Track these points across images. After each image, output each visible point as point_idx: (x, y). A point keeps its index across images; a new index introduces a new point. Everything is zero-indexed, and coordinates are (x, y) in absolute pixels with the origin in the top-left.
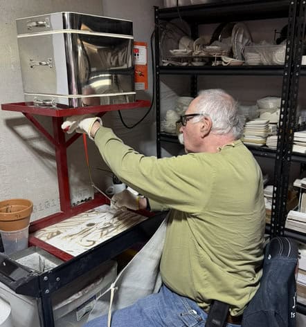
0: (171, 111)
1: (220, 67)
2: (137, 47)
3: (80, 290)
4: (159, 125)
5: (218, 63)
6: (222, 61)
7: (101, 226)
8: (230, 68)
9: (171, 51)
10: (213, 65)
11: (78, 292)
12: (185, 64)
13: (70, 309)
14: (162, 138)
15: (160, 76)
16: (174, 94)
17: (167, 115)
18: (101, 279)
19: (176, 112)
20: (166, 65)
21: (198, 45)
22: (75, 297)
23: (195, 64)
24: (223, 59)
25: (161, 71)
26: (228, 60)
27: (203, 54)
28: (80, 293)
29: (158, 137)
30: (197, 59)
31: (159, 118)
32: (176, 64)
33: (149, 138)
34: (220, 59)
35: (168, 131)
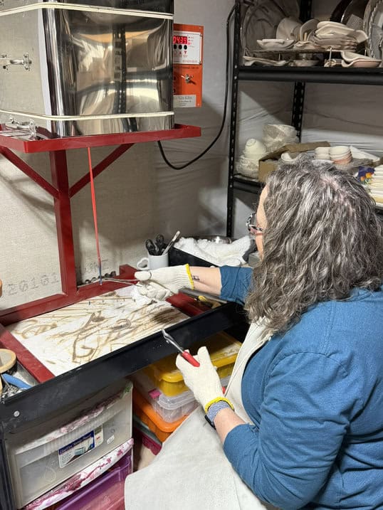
0: (253, 140)
1: (338, 70)
2: (185, 34)
3: (64, 425)
4: (232, 164)
5: (334, 62)
6: (342, 59)
7: (113, 323)
8: (354, 71)
9: (259, 41)
10: (326, 65)
11: (60, 428)
12: (282, 63)
13: (46, 452)
14: (236, 184)
15: (241, 83)
16: (264, 112)
17: (247, 147)
18: (102, 409)
19: (263, 142)
20: (249, 64)
21: (308, 32)
22: (54, 435)
23: (299, 63)
24: (343, 56)
25: (241, 75)
26: (352, 58)
27: (311, 47)
28: (63, 429)
29: (231, 181)
30: (304, 55)
31: (234, 151)
32: (267, 63)
33: (216, 183)
34: (337, 56)
35: (246, 174)
